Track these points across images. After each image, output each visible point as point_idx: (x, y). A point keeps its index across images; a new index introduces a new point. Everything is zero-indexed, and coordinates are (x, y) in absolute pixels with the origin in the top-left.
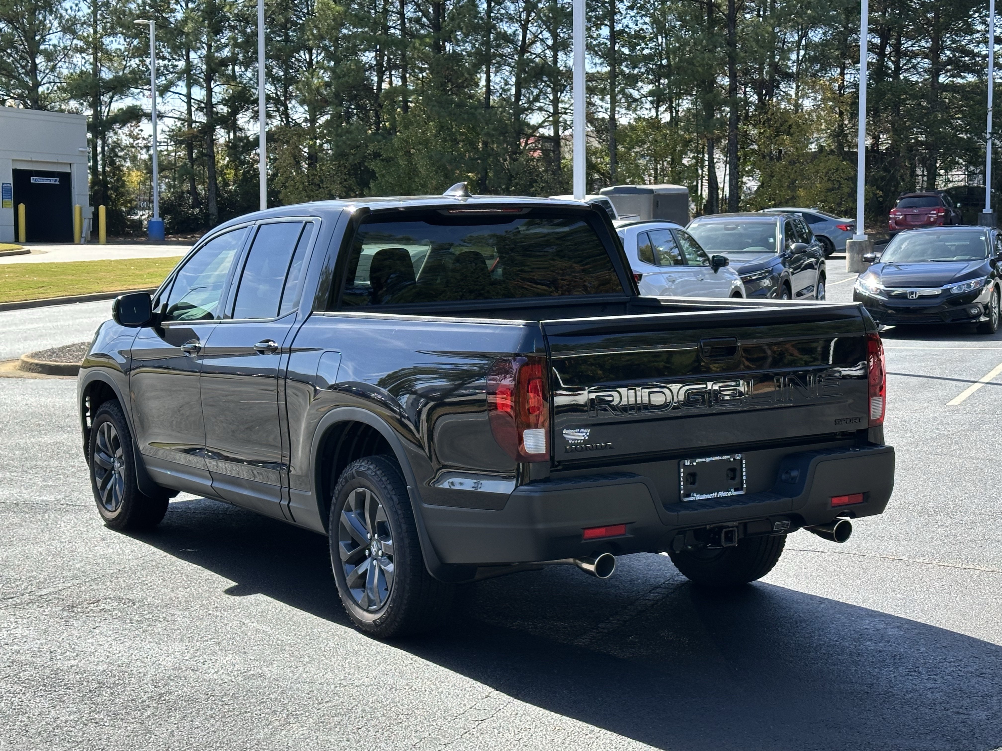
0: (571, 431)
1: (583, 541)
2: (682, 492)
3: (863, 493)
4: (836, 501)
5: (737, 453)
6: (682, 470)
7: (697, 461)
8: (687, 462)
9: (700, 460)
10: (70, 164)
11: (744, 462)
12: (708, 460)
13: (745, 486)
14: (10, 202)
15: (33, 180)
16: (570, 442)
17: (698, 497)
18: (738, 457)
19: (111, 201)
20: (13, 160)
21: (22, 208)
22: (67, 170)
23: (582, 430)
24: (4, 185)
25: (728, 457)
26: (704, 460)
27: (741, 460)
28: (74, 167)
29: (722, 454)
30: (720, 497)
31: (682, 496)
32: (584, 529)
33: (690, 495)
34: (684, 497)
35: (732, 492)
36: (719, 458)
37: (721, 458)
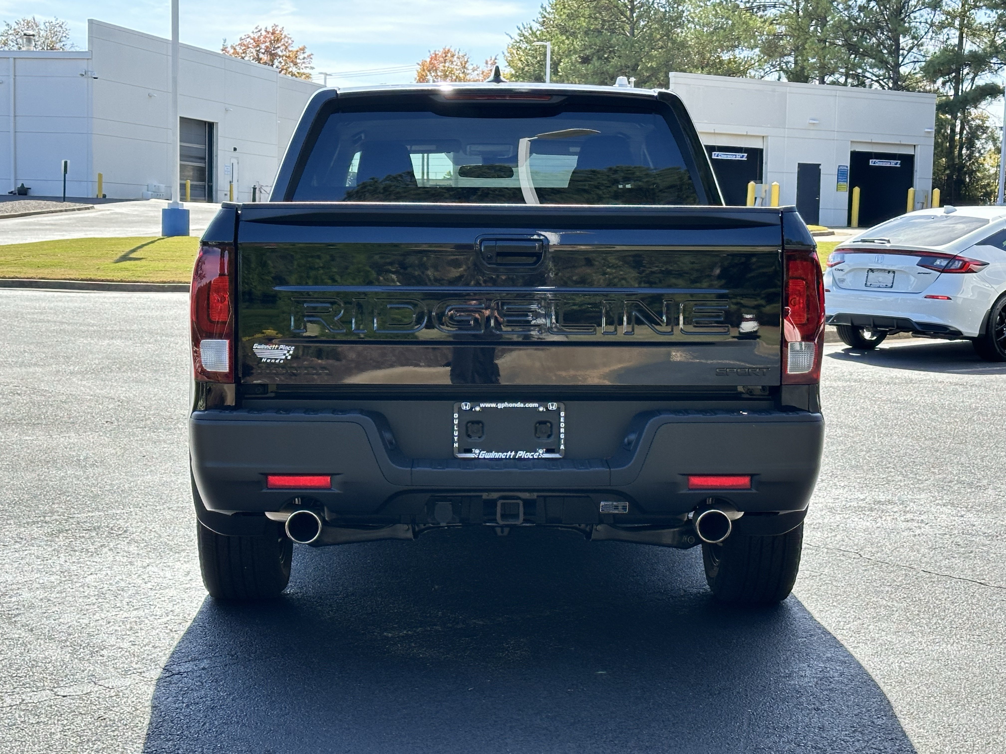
0: (263, 346)
1: (264, 491)
2: (456, 445)
3: (752, 475)
4: (695, 481)
5: (553, 400)
6: (456, 415)
7: (482, 405)
8: (466, 406)
9: (488, 405)
10: (915, 146)
11: (562, 414)
12: (501, 406)
13: (562, 447)
14: (846, 185)
15: (872, 162)
16: (264, 360)
17: (484, 455)
18: (553, 406)
19: (965, 186)
20: (852, 142)
21: (857, 191)
22: (909, 151)
23: (282, 346)
24: (841, 168)
25: (536, 405)
26: (493, 405)
27: (558, 410)
28: (918, 149)
29: (525, 400)
30: (520, 459)
31: (456, 451)
32: (266, 475)
33: (470, 451)
34: (460, 452)
35: (541, 453)
36: (520, 405)
37: (522, 405)
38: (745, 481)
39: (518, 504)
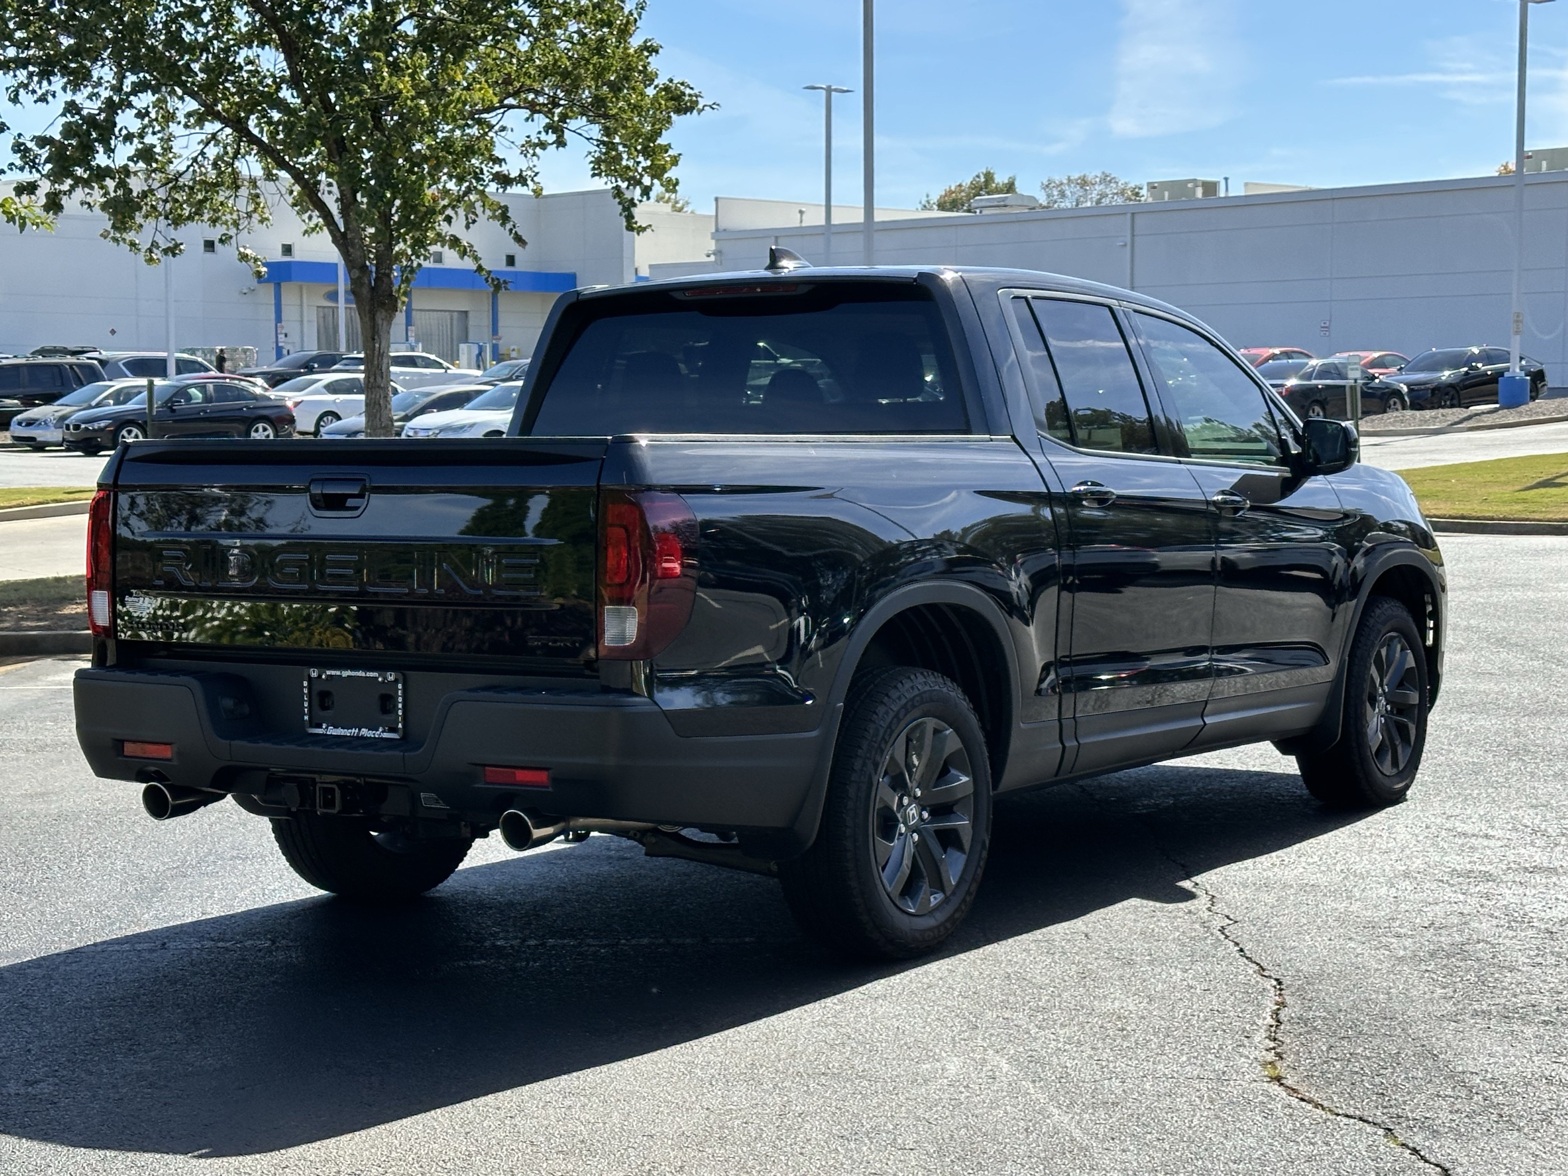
1: (120, 758)
2: (307, 718)
3: (549, 770)
5: (390, 669)
6: (305, 684)
7: (328, 673)
8: (314, 673)
9: (333, 673)
11: (400, 686)
12: (346, 674)
13: (400, 726)
17: (332, 731)
18: (391, 677)
25: (375, 674)
26: (338, 673)
27: (395, 683)
29: (366, 669)
30: (363, 737)
31: (307, 724)
32: (122, 742)
33: (320, 726)
34: (311, 726)
35: (380, 733)
36: (361, 674)
37: (363, 674)
38: (543, 777)
39: (333, 790)
